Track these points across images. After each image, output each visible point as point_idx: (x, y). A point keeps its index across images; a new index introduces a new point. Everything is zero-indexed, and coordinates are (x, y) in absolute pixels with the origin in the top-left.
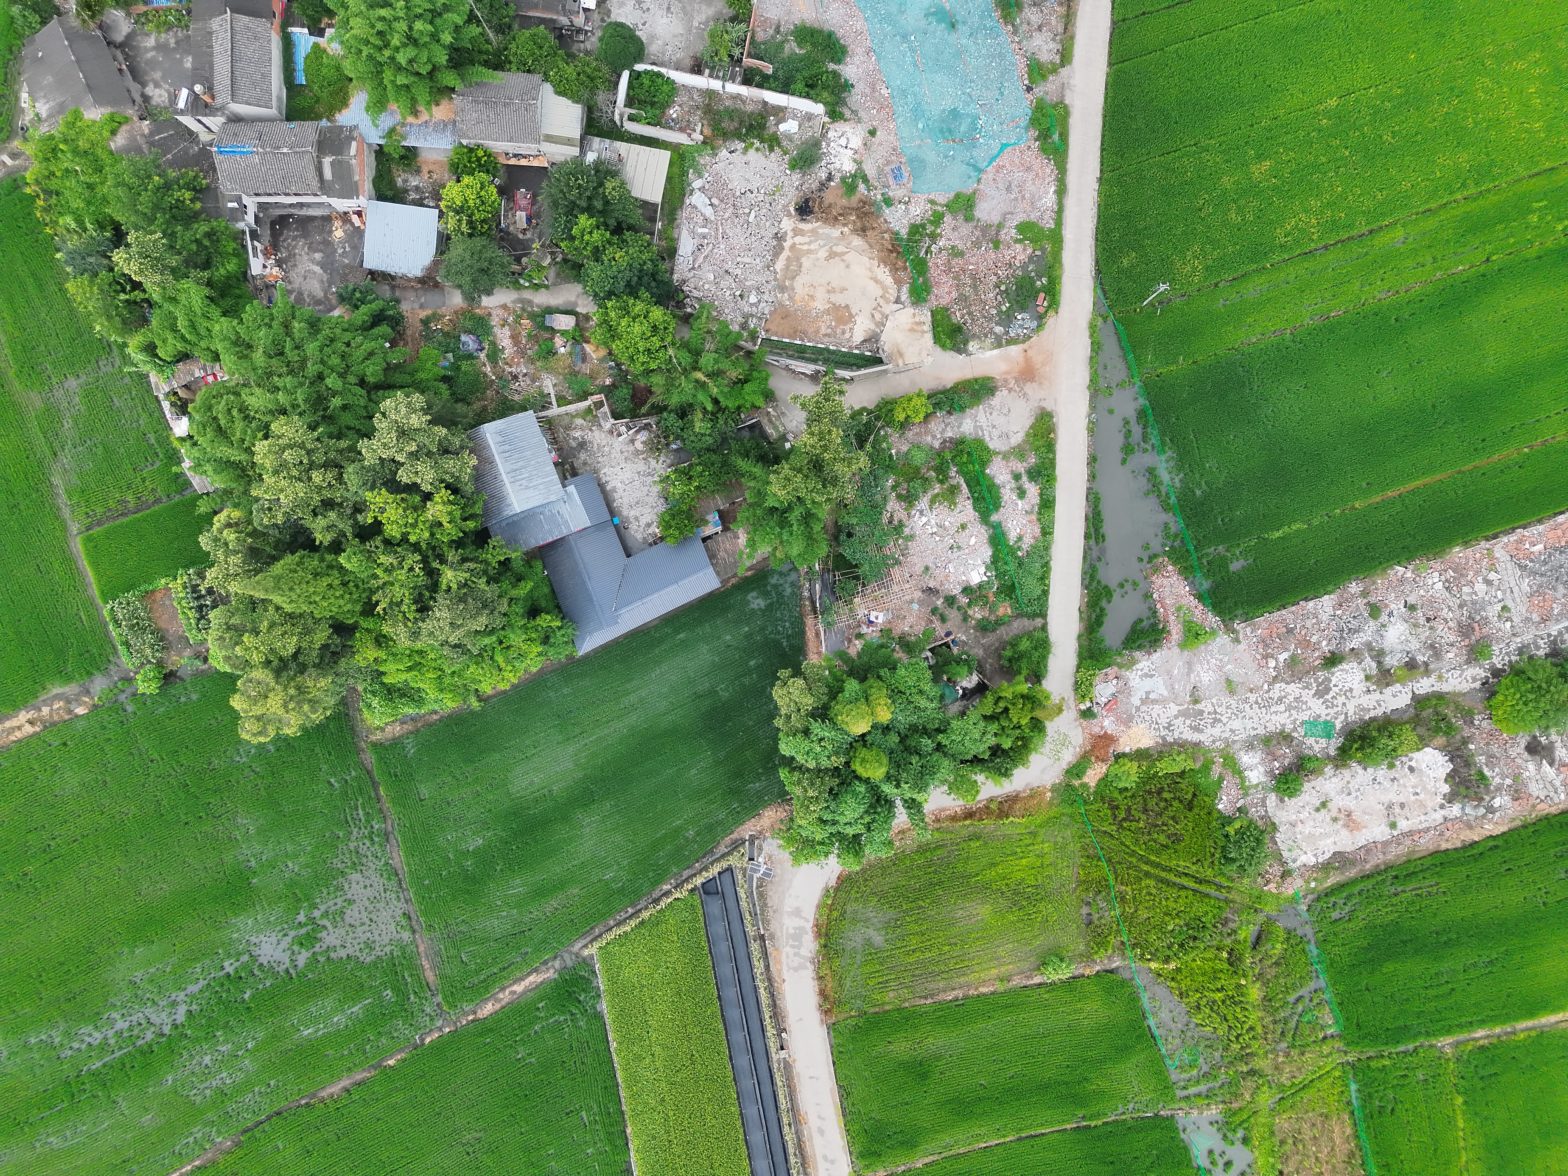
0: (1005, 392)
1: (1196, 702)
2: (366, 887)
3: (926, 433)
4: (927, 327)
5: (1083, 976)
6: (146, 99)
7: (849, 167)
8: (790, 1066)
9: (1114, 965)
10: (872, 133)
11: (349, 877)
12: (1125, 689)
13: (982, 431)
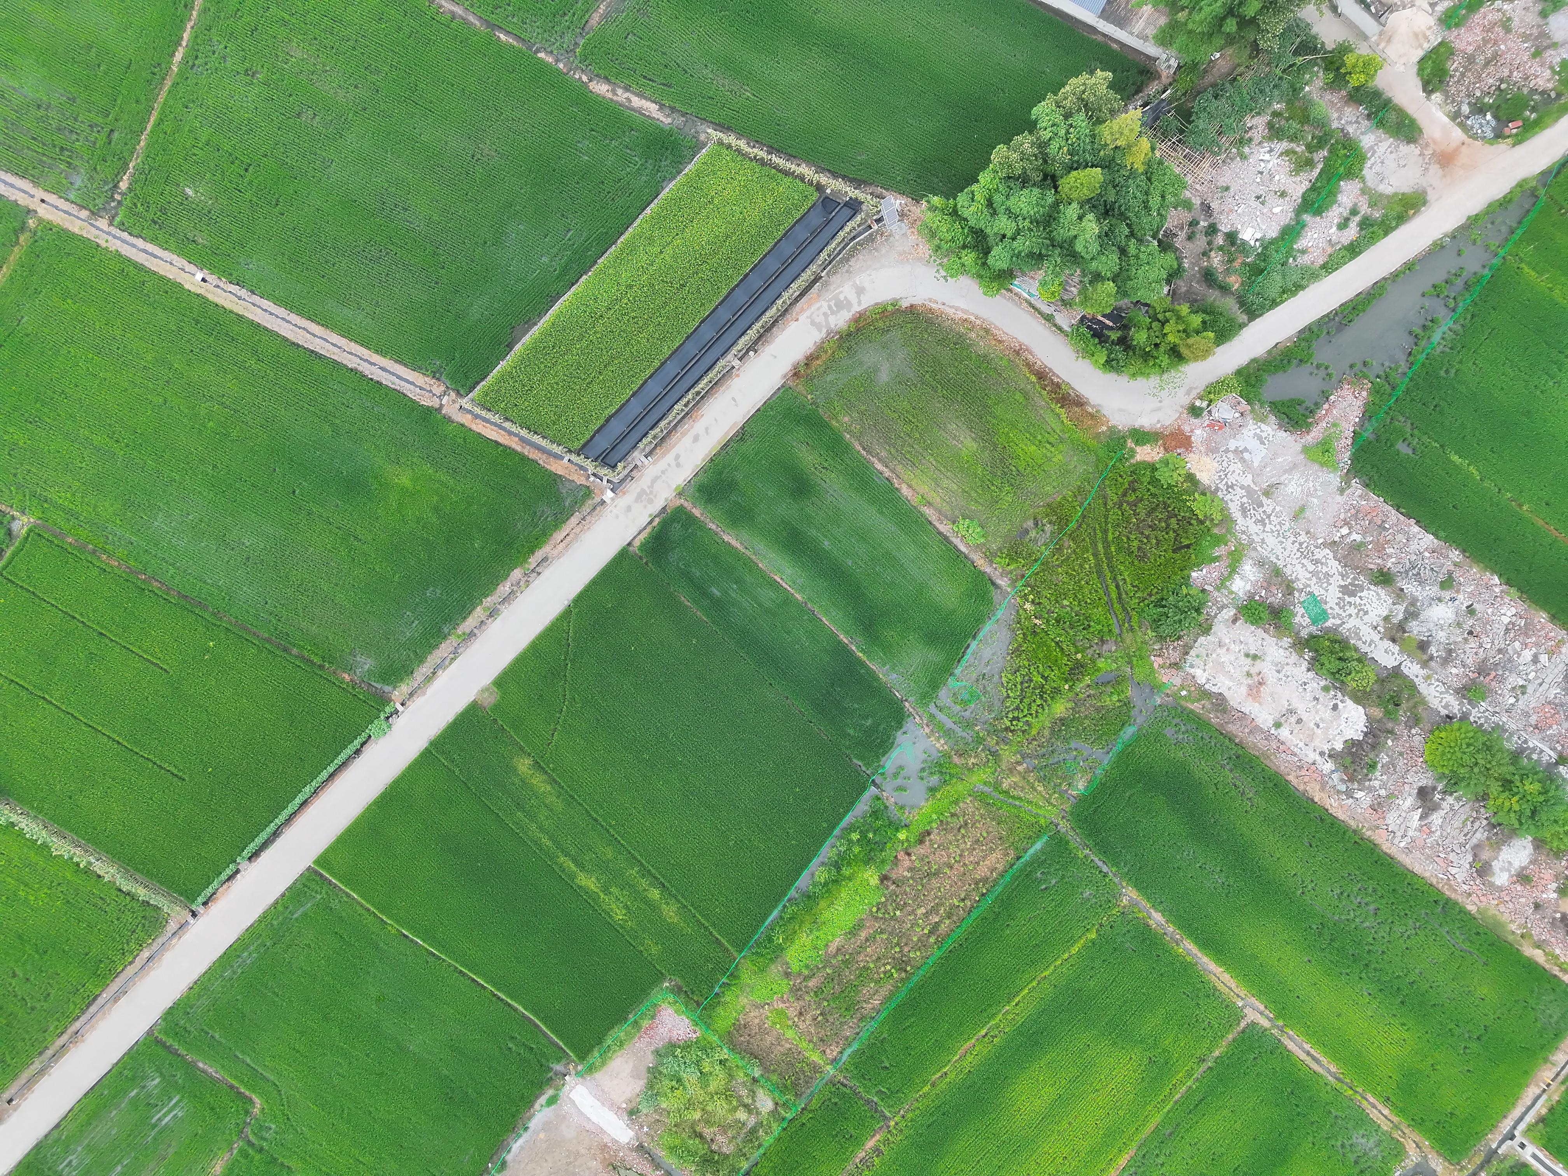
0: (1417, 151)
1: (1267, 493)
3: (1338, 110)
4: (1427, 46)
5: (974, 562)
8: (730, 376)
9: (999, 582)
12: (1237, 429)
13: (1372, 155)
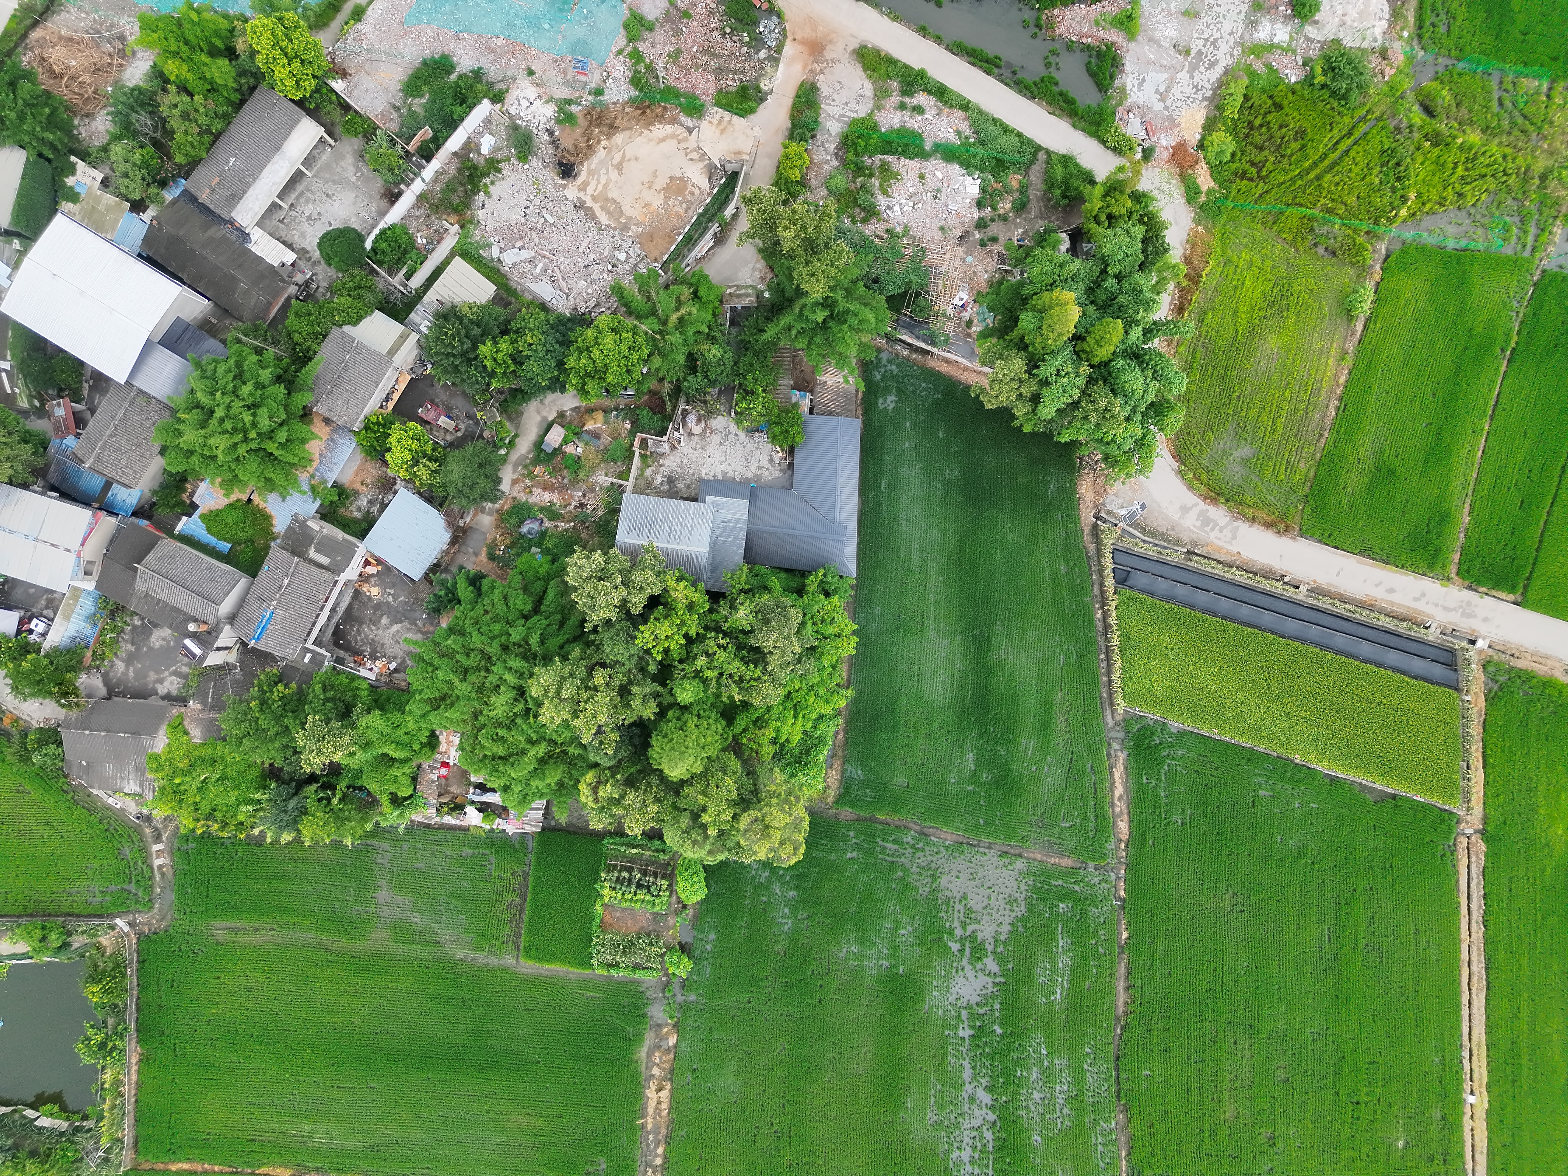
0: (821, 77)
1: (1188, 52)
2: (958, 877)
3: (820, 166)
4: (727, 116)
5: (1378, 284)
6: (168, 697)
7: (550, 111)
8: (1317, 588)
9: (1384, 251)
10: (531, 73)
11: (942, 887)
12: (1143, 110)
13: (845, 116)
